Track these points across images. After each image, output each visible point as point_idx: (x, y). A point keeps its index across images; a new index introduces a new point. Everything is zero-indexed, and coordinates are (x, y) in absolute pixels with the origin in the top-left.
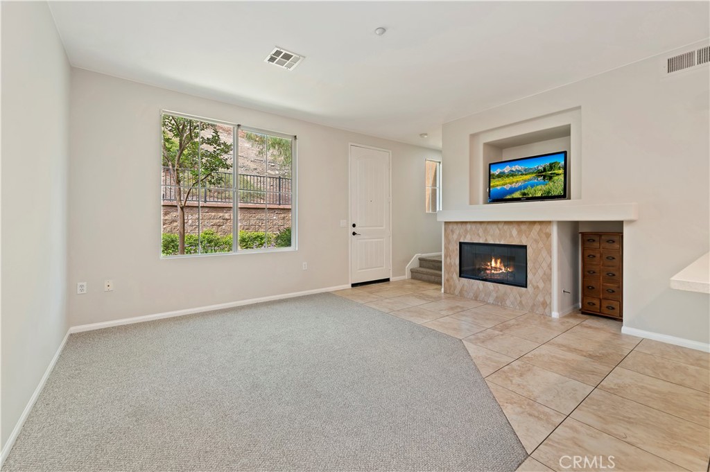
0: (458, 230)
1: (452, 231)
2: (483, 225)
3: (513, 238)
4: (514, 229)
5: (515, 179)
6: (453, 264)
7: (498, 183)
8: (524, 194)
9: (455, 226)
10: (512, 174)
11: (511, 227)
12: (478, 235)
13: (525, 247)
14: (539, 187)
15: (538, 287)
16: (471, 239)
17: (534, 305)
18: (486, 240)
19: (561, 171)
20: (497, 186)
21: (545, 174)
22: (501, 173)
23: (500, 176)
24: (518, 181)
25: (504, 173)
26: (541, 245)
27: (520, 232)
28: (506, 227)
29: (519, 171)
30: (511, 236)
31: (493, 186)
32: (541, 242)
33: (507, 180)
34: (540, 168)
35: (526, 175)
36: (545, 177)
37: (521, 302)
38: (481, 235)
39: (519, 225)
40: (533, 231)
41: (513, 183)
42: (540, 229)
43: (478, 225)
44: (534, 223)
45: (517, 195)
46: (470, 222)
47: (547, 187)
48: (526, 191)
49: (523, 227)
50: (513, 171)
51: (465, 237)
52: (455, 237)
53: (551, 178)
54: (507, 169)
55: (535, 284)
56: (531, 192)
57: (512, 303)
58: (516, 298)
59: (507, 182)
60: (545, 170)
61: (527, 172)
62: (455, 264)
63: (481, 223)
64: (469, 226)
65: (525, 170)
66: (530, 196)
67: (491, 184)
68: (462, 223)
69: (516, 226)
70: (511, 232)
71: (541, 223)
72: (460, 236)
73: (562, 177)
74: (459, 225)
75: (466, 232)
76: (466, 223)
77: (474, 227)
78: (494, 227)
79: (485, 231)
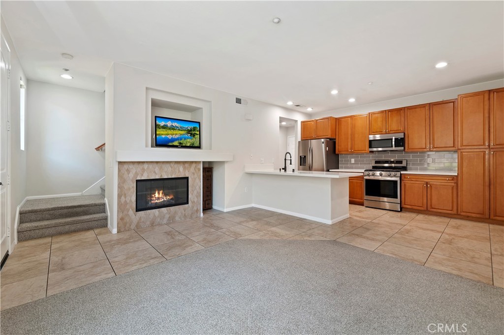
0: (134, 169)
1: (128, 171)
2: (158, 164)
3: (180, 172)
4: (181, 167)
5: (175, 132)
6: (128, 202)
7: (162, 133)
8: (180, 143)
9: (131, 166)
10: (173, 128)
11: (179, 165)
12: (155, 172)
13: (187, 178)
14: (188, 140)
15: (194, 201)
16: (148, 176)
17: (192, 213)
18: (161, 176)
19: (198, 133)
20: (162, 135)
21: (191, 132)
22: (164, 125)
23: (165, 127)
24: (177, 134)
25: (167, 126)
26: (196, 176)
27: (185, 168)
28: (176, 166)
29: (177, 127)
30: (179, 171)
31: (159, 135)
32: (196, 174)
33: (170, 132)
34: (189, 128)
35: (181, 130)
36: (191, 134)
37: (185, 214)
38: (157, 172)
39: (184, 164)
40: (192, 167)
41: (173, 134)
42: (196, 167)
43: (155, 165)
44: (192, 162)
45: (176, 143)
46: (147, 162)
47: (192, 140)
48: (181, 141)
49: (186, 165)
50: (173, 126)
51: (142, 175)
52: (131, 175)
53: (194, 136)
54: (169, 124)
55: (193, 200)
56: (184, 143)
57: (180, 218)
58: (182, 214)
59: (170, 133)
60: (191, 131)
61: (181, 129)
62: (131, 201)
63: (157, 162)
64: (146, 166)
65: (181, 127)
66: (184, 145)
67: (157, 133)
68: (139, 163)
69: (182, 164)
70: (179, 169)
71: (196, 162)
72: (136, 174)
73: (198, 136)
74: (136, 165)
75: (143, 170)
76: (143, 162)
77: (151, 166)
78: (168, 165)
79: (161, 168)
